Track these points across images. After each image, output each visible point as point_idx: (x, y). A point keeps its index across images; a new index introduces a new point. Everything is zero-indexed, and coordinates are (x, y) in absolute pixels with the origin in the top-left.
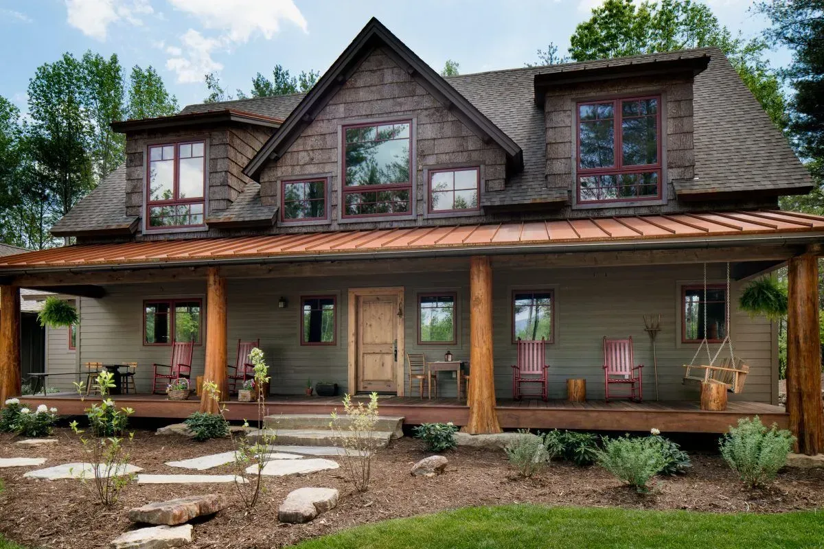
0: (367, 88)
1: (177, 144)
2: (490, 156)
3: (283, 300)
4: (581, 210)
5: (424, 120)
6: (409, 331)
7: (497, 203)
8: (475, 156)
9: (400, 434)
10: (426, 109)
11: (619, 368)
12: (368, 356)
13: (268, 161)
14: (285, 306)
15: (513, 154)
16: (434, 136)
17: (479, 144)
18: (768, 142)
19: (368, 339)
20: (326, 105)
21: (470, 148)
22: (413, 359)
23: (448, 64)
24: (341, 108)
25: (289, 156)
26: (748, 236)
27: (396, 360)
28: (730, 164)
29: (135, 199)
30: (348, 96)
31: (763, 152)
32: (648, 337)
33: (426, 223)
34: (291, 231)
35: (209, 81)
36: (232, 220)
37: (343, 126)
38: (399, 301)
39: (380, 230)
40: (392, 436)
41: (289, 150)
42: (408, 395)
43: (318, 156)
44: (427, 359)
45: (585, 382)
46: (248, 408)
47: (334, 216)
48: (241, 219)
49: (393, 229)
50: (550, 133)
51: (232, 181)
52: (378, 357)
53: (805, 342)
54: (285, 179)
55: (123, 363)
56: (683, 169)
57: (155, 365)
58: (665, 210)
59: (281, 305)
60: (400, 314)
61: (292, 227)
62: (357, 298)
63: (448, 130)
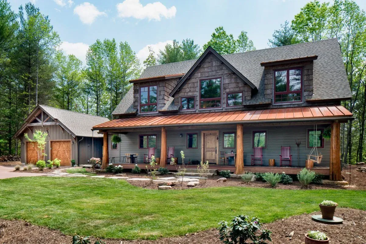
0: (207, 68)
1: (149, 87)
2: (246, 89)
3: (181, 134)
4: (275, 106)
5: (225, 77)
6: (220, 144)
7: (248, 104)
8: (242, 89)
9: (216, 174)
10: (226, 74)
11: (286, 156)
12: (208, 152)
13: (177, 91)
14: (182, 136)
15: (253, 88)
16: (228, 83)
17: (243, 85)
18: (342, 80)
19: (208, 146)
20: (195, 74)
21: (240, 86)
22: (221, 153)
23: (242, 33)
24: (199, 74)
25: (183, 90)
26: (316, 118)
27: (216, 153)
28: (326, 89)
29: (136, 104)
30: (202, 70)
31: (339, 84)
32: (297, 146)
33: (226, 110)
34: (184, 113)
35: (149, 49)
36: (166, 110)
37: (200, 80)
38: (217, 135)
39: (212, 113)
40: (213, 175)
41: (183, 88)
42: (220, 164)
43: (192, 89)
44: (226, 153)
45: (274, 160)
46: (173, 167)
47: (197, 108)
48: (169, 110)
49: (216, 112)
50: (266, 81)
51: (166, 98)
52: (210, 152)
53: (334, 148)
54: (182, 97)
55: (134, 154)
56: (309, 92)
57: (145, 154)
58: (303, 105)
59: (181, 136)
60: (218, 139)
61: (184, 112)
62: (204, 134)
63: (233, 81)
